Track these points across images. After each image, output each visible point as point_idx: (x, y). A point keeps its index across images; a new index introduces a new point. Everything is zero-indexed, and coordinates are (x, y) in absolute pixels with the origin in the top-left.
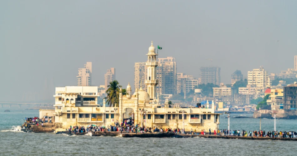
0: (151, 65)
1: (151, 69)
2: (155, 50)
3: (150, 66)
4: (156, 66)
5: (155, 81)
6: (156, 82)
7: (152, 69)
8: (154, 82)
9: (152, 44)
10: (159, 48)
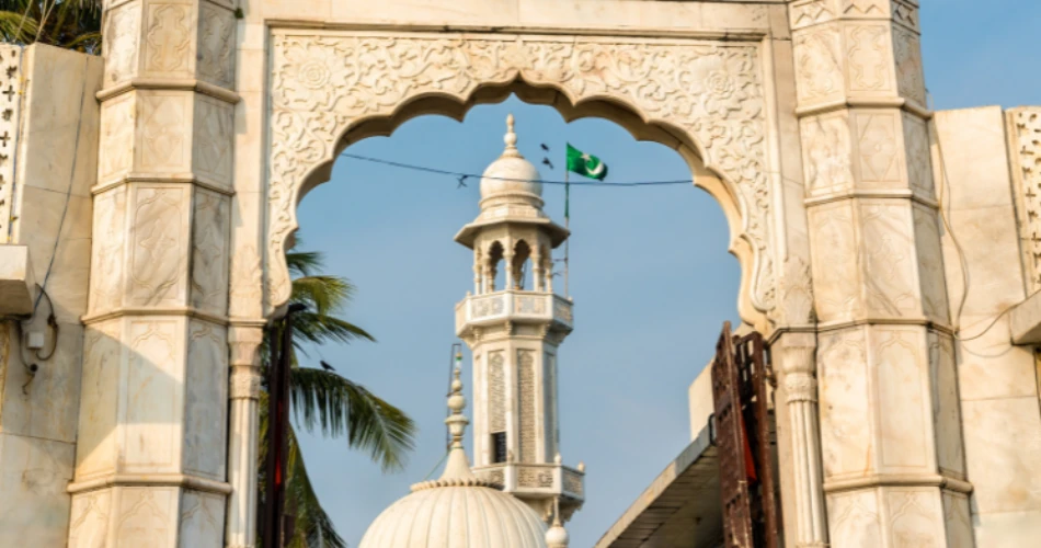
0: (505, 314)
1: (507, 356)
2: (537, 183)
3: (498, 325)
4: (556, 332)
5: (557, 474)
6: (565, 485)
7: (521, 358)
8: (548, 483)
9: (509, 137)
10: (580, 167)
